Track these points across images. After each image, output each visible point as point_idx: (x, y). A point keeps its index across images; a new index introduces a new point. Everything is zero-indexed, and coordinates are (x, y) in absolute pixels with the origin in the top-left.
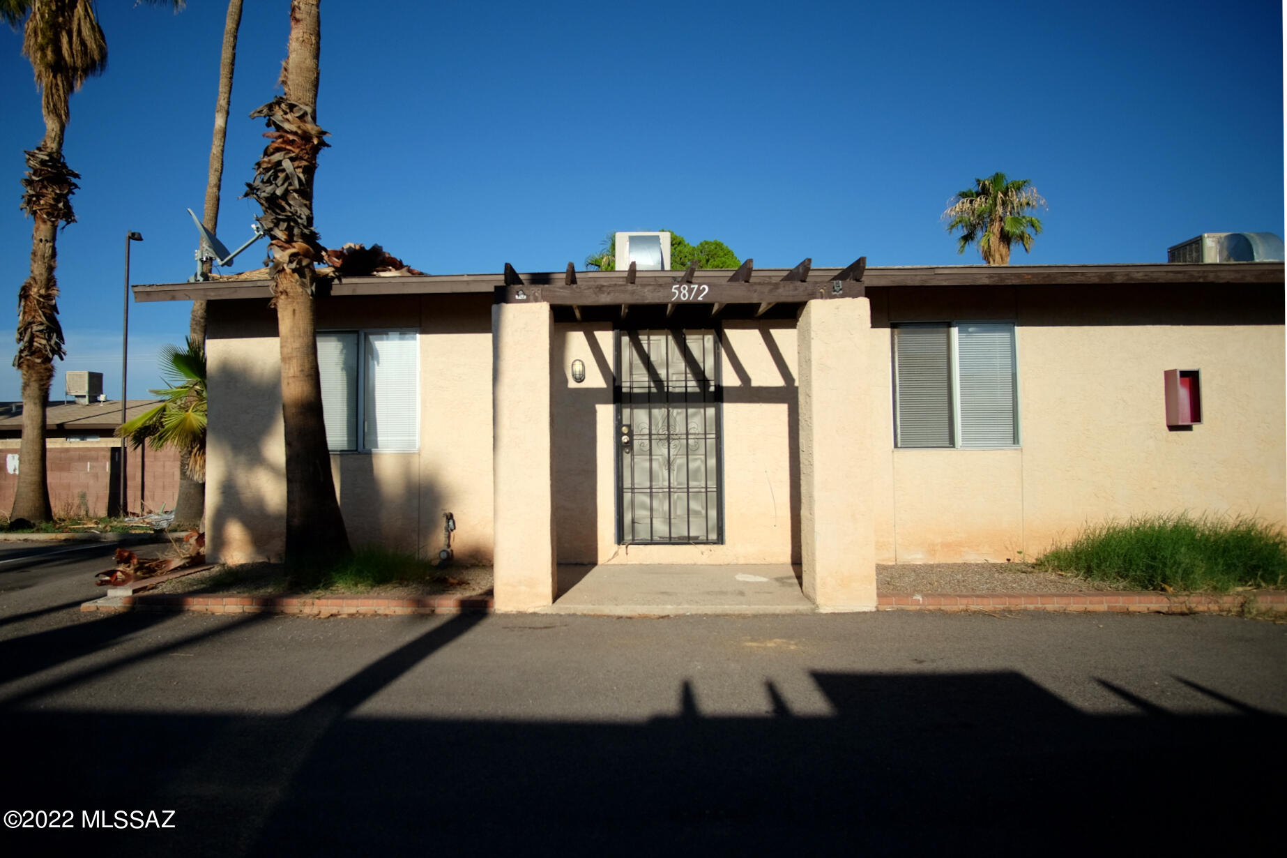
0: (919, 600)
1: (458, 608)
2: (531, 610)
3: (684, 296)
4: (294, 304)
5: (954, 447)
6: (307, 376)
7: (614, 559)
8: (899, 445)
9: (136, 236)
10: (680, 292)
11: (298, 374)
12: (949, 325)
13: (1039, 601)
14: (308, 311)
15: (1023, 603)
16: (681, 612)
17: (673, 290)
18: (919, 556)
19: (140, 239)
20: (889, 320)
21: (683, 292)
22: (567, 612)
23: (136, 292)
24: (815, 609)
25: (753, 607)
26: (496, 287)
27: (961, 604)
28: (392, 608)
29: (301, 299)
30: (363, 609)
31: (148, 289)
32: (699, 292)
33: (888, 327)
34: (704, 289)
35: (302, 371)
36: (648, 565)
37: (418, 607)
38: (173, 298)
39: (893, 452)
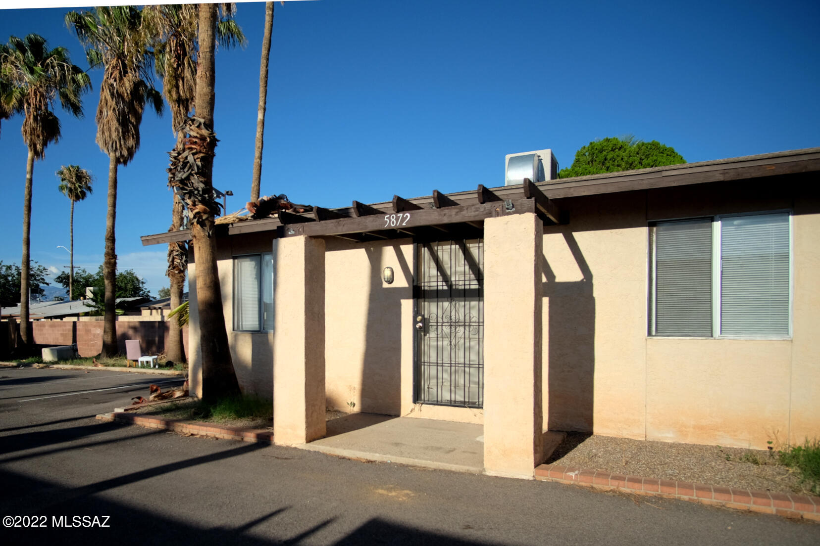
0: (572, 476)
1: (256, 439)
2: (293, 446)
3: (393, 223)
4: (200, 243)
5: (712, 336)
6: (208, 287)
7: (412, 414)
8: (654, 333)
9: (229, 193)
10: (390, 220)
11: (203, 286)
12: (713, 220)
13: (695, 494)
14: (209, 247)
15: (677, 493)
16: (385, 460)
17: (385, 219)
18: (670, 435)
19: (232, 195)
20: (647, 219)
21: (392, 220)
22: (314, 450)
23: (142, 240)
24: (482, 472)
25: (435, 463)
26: (278, 227)
27: (612, 485)
28: (223, 434)
29: (203, 240)
30: (209, 433)
31: (147, 238)
32: (403, 219)
33: (646, 226)
34: (407, 216)
35: (205, 284)
36: (434, 420)
37: (235, 435)
38: (158, 243)
39: (646, 339)
